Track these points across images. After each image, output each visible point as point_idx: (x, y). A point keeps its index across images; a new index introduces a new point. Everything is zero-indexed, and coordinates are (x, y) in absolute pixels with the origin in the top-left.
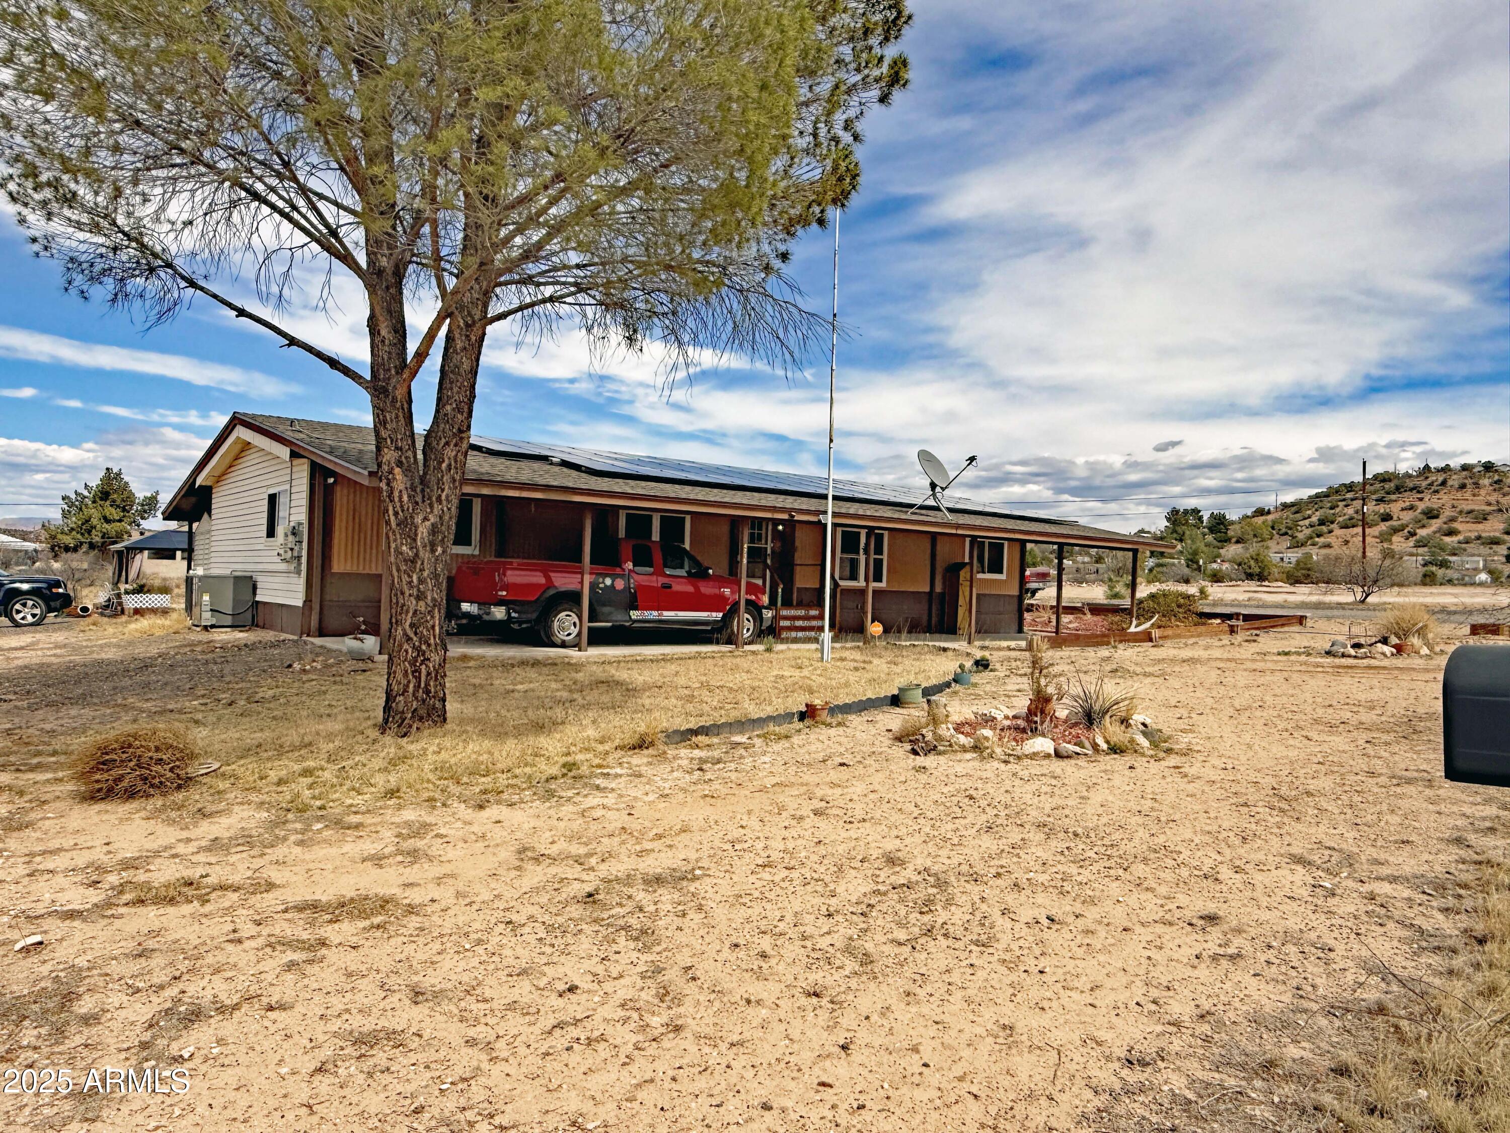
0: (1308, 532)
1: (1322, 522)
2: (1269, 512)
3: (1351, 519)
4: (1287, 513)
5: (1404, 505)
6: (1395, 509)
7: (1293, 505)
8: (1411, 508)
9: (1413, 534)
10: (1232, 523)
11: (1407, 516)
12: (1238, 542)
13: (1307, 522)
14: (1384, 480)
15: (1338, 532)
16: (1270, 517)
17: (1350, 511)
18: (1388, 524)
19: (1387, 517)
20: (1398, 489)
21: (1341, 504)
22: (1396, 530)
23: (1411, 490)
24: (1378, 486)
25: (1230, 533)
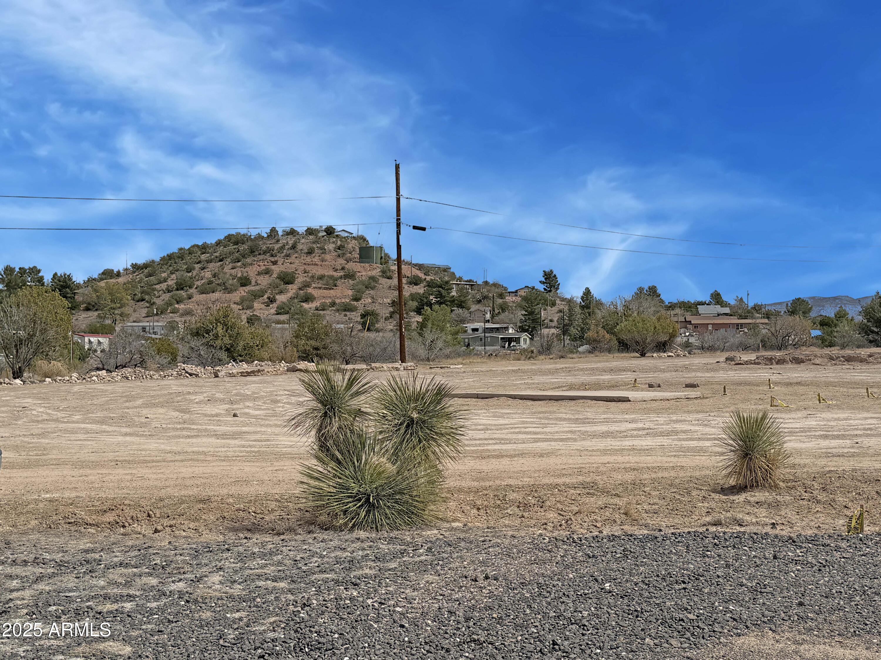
0: (166, 297)
1: (180, 287)
2: (118, 274)
3: (210, 283)
4: (140, 276)
5: (259, 269)
6: (252, 272)
7: (145, 266)
8: (267, 272)
9: (272, 300)
10: (78, 286)
11: (264, 281)
12: (87, 309)
13: (164, 286)
14: (236, 243)
15: (198, 297)
16: (121, 280)
17: (208, 274)
18: (248, 288)
19: (245, 282)
20: (252, 251)
21: (197, 266)
22: (256, 295)
23: (265, 253)
24: (232, 247)
25: (79, 298)
